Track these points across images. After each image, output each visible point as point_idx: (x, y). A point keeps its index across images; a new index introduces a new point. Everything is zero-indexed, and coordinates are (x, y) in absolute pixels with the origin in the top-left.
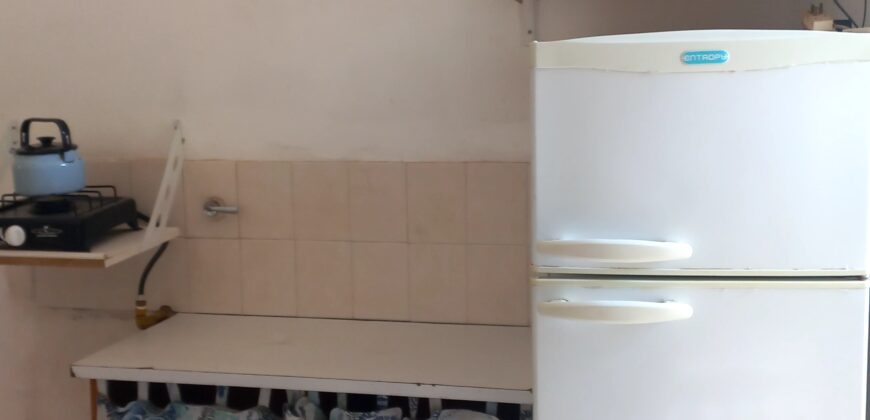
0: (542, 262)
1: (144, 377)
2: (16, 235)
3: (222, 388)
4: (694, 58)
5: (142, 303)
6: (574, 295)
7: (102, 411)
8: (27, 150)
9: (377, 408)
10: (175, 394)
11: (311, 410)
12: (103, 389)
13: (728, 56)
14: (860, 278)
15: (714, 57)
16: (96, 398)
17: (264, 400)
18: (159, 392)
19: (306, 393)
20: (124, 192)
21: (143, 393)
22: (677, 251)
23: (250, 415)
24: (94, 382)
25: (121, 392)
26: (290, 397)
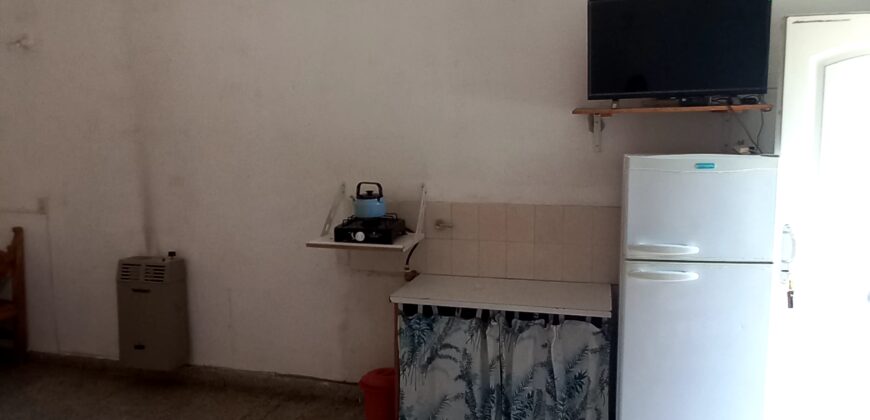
0: (630, 254)
1: (421, 303)
2: (360, 236)
3: (458, 309)
4: (701, 166)
5: (408, 269)
6: (643, 268)
7: (400, 318)
8: (360, 197)
9: (535, 319)
10: (436, 311)
11: (502, 319)
12: (401, 308)
13: (716, 166)
14: (771, 263)
15: (710, 166)
16: (397, 312)
17: (479, 315)
18: (428, 309)
19: (499, 312)
20: (401, 217)
21: (420, 310)
22: (693, 250)
23: (471, 323)
24: (396, 304)
25: (410, 309)
26: (491, 313)
